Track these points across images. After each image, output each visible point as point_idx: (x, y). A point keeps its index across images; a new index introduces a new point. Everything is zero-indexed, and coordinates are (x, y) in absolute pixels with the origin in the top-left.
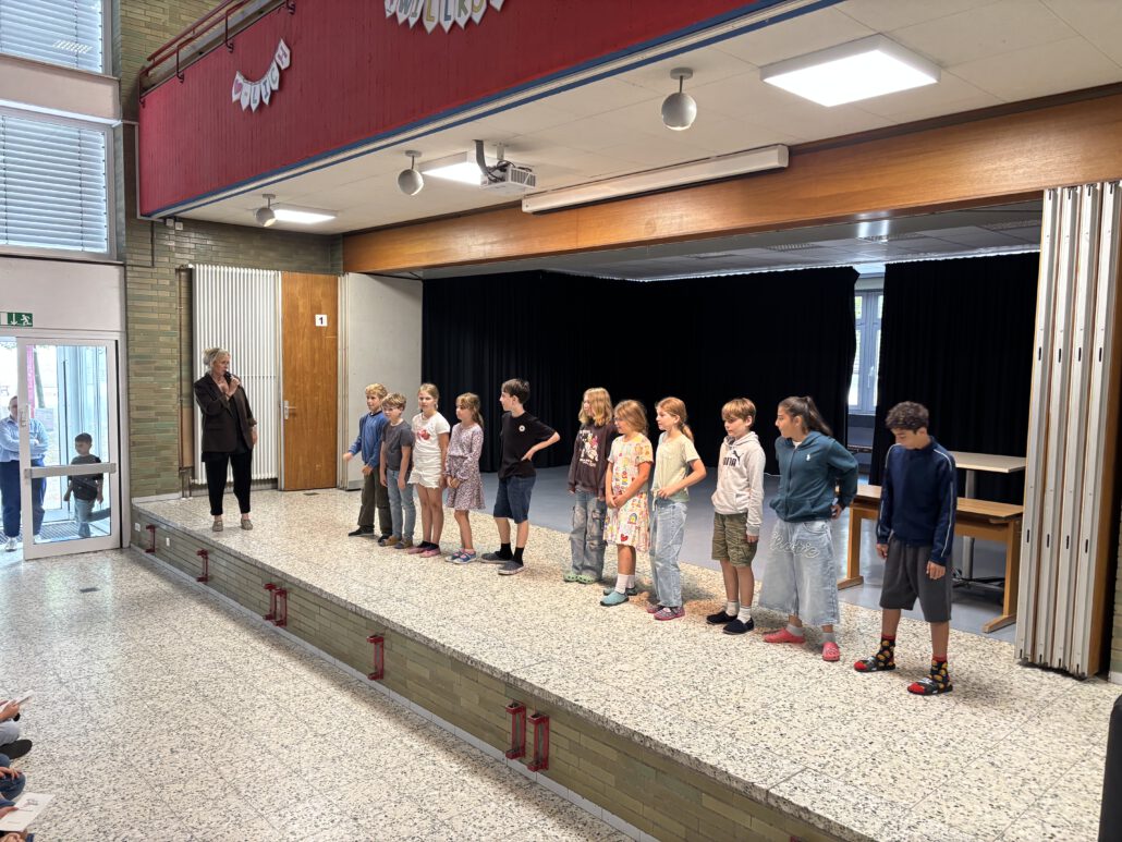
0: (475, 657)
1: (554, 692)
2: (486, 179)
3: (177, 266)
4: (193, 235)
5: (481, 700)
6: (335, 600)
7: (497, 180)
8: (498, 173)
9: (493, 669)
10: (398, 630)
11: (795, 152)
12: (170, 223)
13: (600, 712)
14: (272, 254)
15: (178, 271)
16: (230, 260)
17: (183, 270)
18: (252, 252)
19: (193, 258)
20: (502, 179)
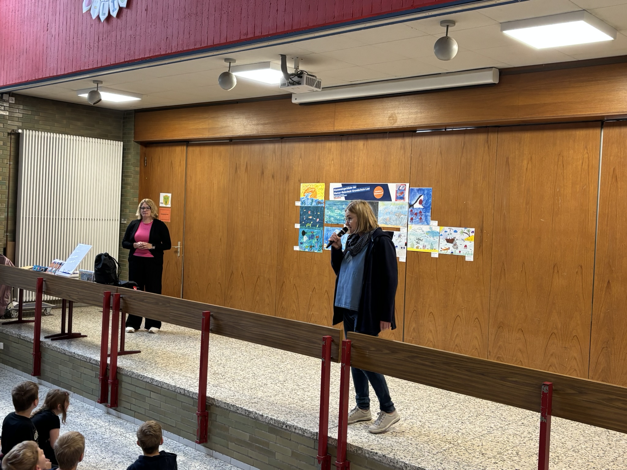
0: (288, 423)
1: (354, 444)
2: (286, 82)
3: (9, 131)
4: (21, 107)
5: (293, 453)
6: (165, 386)
7: (293, 83)
8: (296, 79)
9: (304, 431)
10: (223, 406)
11: (504, 73)
12: (5, 97)
13: (391, 456)
14: (79, 124)
15: (9, 134)
16: (48, 128)
17: (13, 134)
18: (65, 122)
19: (20, 124)
20: (299, 83)
